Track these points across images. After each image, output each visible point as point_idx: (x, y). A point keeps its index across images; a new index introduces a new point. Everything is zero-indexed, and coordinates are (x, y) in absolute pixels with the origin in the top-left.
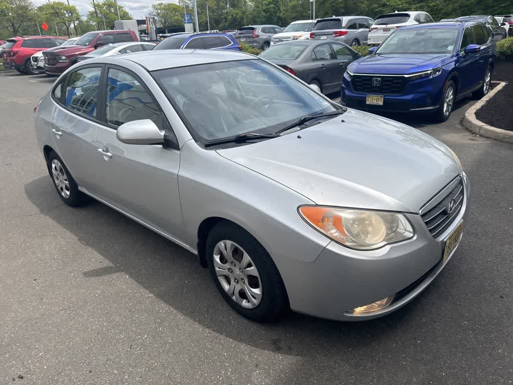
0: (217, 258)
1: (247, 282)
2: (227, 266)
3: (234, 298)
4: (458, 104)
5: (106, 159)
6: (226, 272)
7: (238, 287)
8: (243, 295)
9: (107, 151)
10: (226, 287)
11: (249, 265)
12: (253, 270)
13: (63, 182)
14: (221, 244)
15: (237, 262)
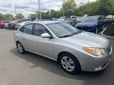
0: (62, 61)
1: (70, 65)
2: (65, 62)
3: (67, 69)
4: (98, 32)
5: (35, 42)
6: (65, 64)
7: (68, 67)
8: (69, 68)
9: (35, 40)
10: (64, 67)
11: (71, 61)
12: (72, 62)
13: (20, 49)
14: (64, 58)
15: (68, 61)
